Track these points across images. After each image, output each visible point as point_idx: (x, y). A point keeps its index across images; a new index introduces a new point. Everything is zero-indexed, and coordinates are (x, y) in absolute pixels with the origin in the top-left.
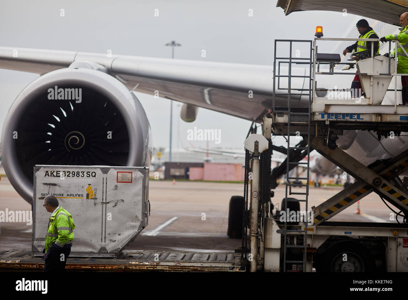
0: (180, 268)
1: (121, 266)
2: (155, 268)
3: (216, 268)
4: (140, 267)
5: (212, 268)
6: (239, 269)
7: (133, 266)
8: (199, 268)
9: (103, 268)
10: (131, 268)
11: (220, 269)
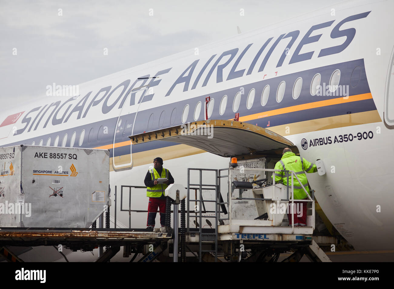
0: (117, 236)
1: (67, 234)
2: (96, 236)
3: (147, 235)
4: (83, 235)
5: (144, 235)
6: (166, 235)
7: (78, 234)
8: (133, 235)
9: (51, 235)
10: (75, 235)
11: (151, 236)
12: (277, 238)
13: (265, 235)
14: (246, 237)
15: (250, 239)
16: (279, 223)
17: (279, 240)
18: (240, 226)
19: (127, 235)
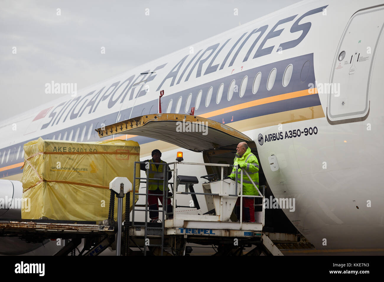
0: (56, 227)
1: (4, 224)
2: (34, 227)
4: (20, 226)
5: (85, 227)
6: (108, 228)
7: (15, 225)
10: (12, 226)
11: (92, 229)
12: (223, 234)
13: (211, 230)
14: (191, 232)
15: (195, 234)
16: (227, 218)
17: (226, 236)
18: (185, 221)
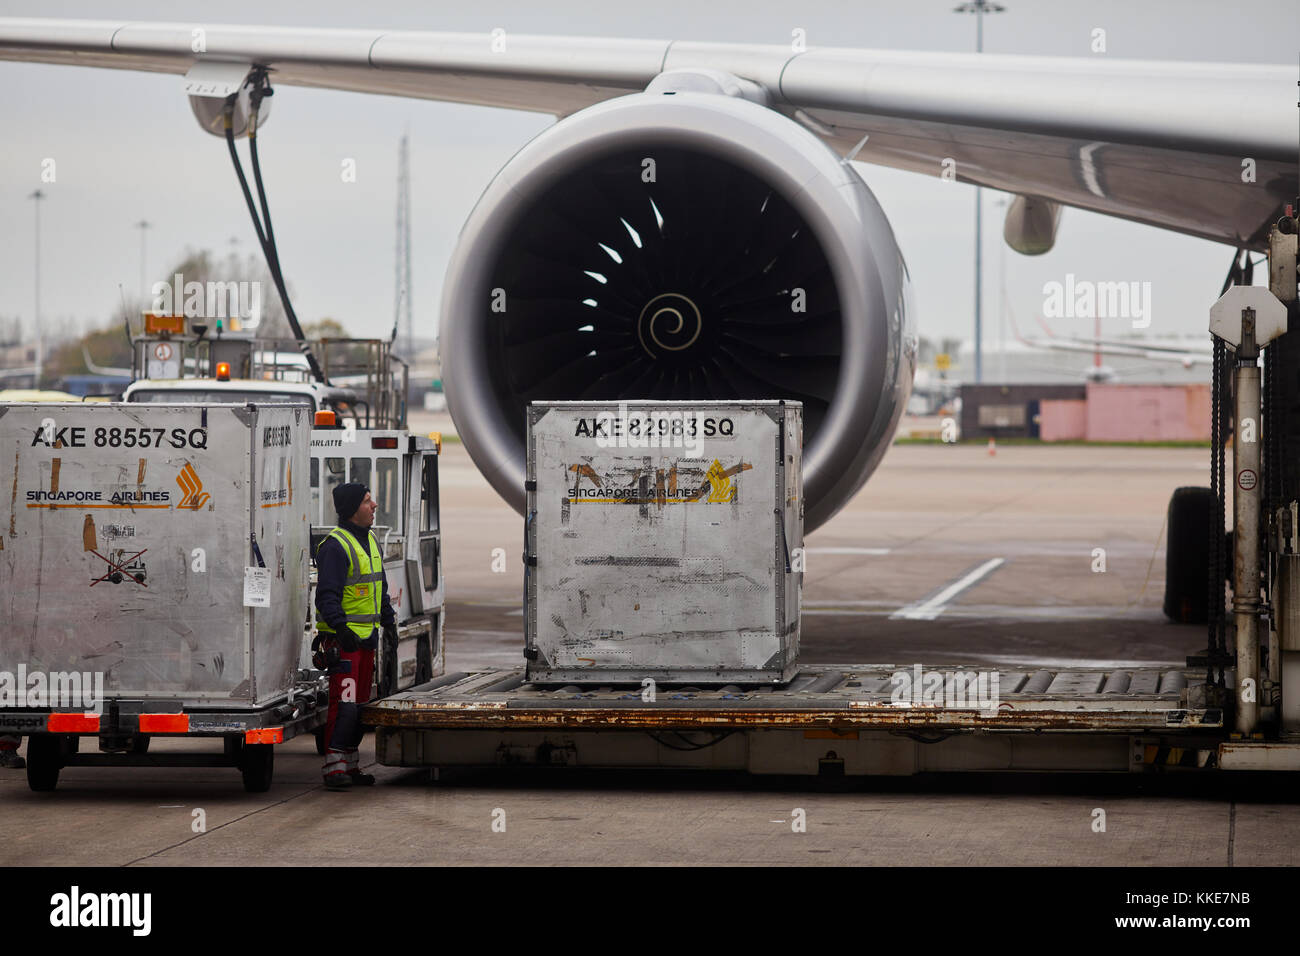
0: (1009, 720)
1: (824, 714)
2: (931, 721)
3: (1127, 717)
4: (882, 717)
5: (1114, 717)
6: (1201, 718)
7: (863, 715)
8: (1073, 718)
9: (766, 721)
10: (854, 720)
11: (1140, 721)
19: (1047, 717)
